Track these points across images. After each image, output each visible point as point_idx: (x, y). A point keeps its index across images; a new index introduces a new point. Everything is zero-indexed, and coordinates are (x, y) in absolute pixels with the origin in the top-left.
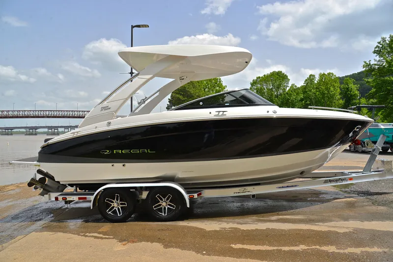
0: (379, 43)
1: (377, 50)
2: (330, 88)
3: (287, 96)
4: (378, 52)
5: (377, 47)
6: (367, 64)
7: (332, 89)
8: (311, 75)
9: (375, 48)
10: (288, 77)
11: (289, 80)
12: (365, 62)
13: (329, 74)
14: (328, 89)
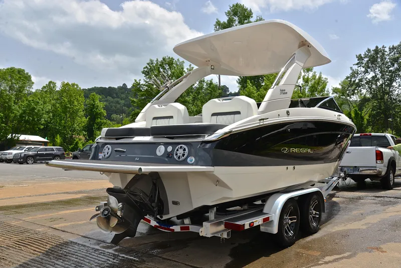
0: (148, 64)
1: (146, 71)
2: (73, 102)
3: (33, 104)
4: (147, 73)
5: (146, 67)
6: (137, 82)
7: (76, 103)
8: (50, 82)
9: (144, 68)
10: (32, 79)
11: (33, 83)
12: (135, 80)
13: (73, 85)
14: (71, 102)
